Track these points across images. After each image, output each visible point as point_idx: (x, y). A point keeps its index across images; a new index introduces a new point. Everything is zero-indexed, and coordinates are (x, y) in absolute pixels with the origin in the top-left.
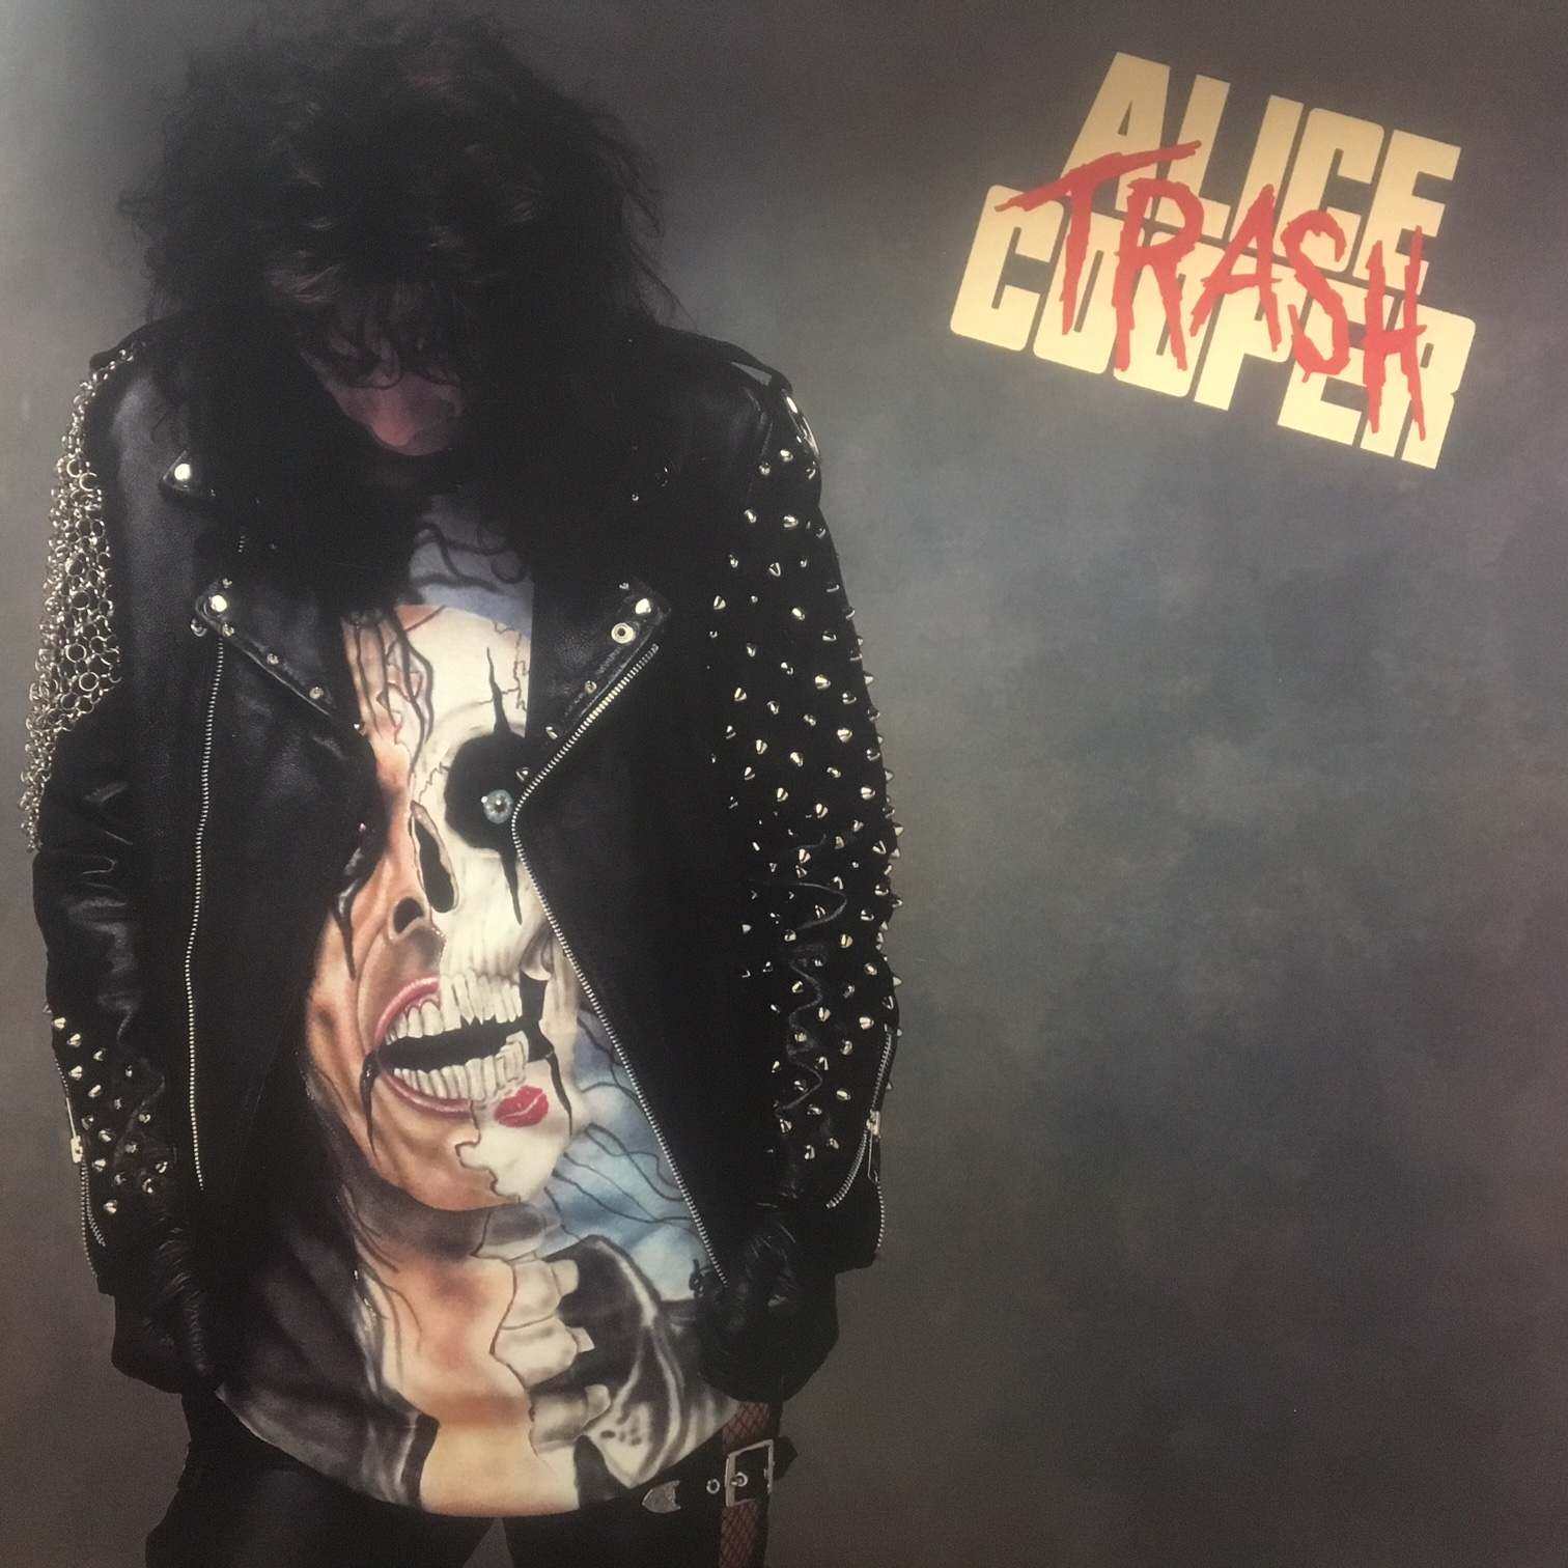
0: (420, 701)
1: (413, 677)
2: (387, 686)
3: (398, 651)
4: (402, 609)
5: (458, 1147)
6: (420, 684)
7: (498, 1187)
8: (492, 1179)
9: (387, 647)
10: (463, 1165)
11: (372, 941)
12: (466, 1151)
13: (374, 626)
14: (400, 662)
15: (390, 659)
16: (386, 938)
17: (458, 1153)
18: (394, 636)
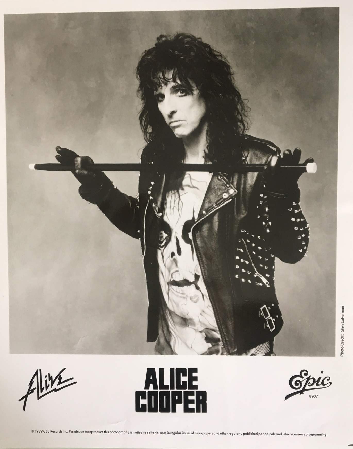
0: (180, 211)
1: (179, 206)
2: (174, 206)
3: (178, 199)
4: (180, 191)
5: (182, 304)
6: (180, 207)
7: (189, 314)
8: (188, 313)
9: (176, 198)
10: (183, 309)
11: (167, 259)
12: (183, 305)
13: (175, 194)
14: (178, 202)
15: (176, 201)
16: (170, 259)
17: (182, 306)
18: (178, 196)
